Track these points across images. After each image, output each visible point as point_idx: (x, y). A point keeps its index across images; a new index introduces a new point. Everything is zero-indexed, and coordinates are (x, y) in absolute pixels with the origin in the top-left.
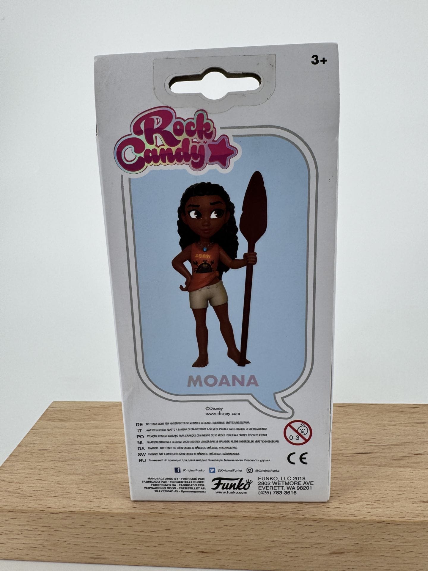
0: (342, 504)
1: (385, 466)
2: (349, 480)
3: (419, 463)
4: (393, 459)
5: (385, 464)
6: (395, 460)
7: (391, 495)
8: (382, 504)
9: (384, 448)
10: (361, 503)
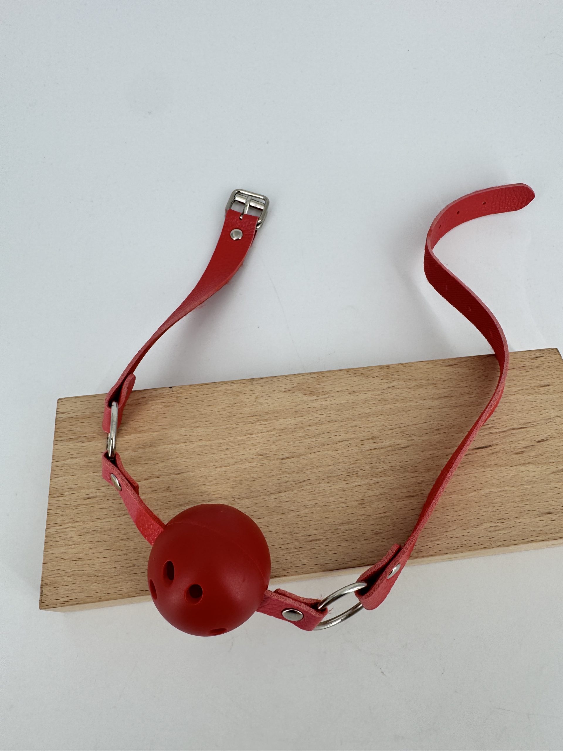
0: (464, 531)
1: (506, 465)
2: (469, 493)
3: (541, 455)
4: (515, 452)
5: (506, 462)
6: (517, 453)
7: (514, 509)
8: (505, 523)
9: (505, 436)
10: (483, 524)
